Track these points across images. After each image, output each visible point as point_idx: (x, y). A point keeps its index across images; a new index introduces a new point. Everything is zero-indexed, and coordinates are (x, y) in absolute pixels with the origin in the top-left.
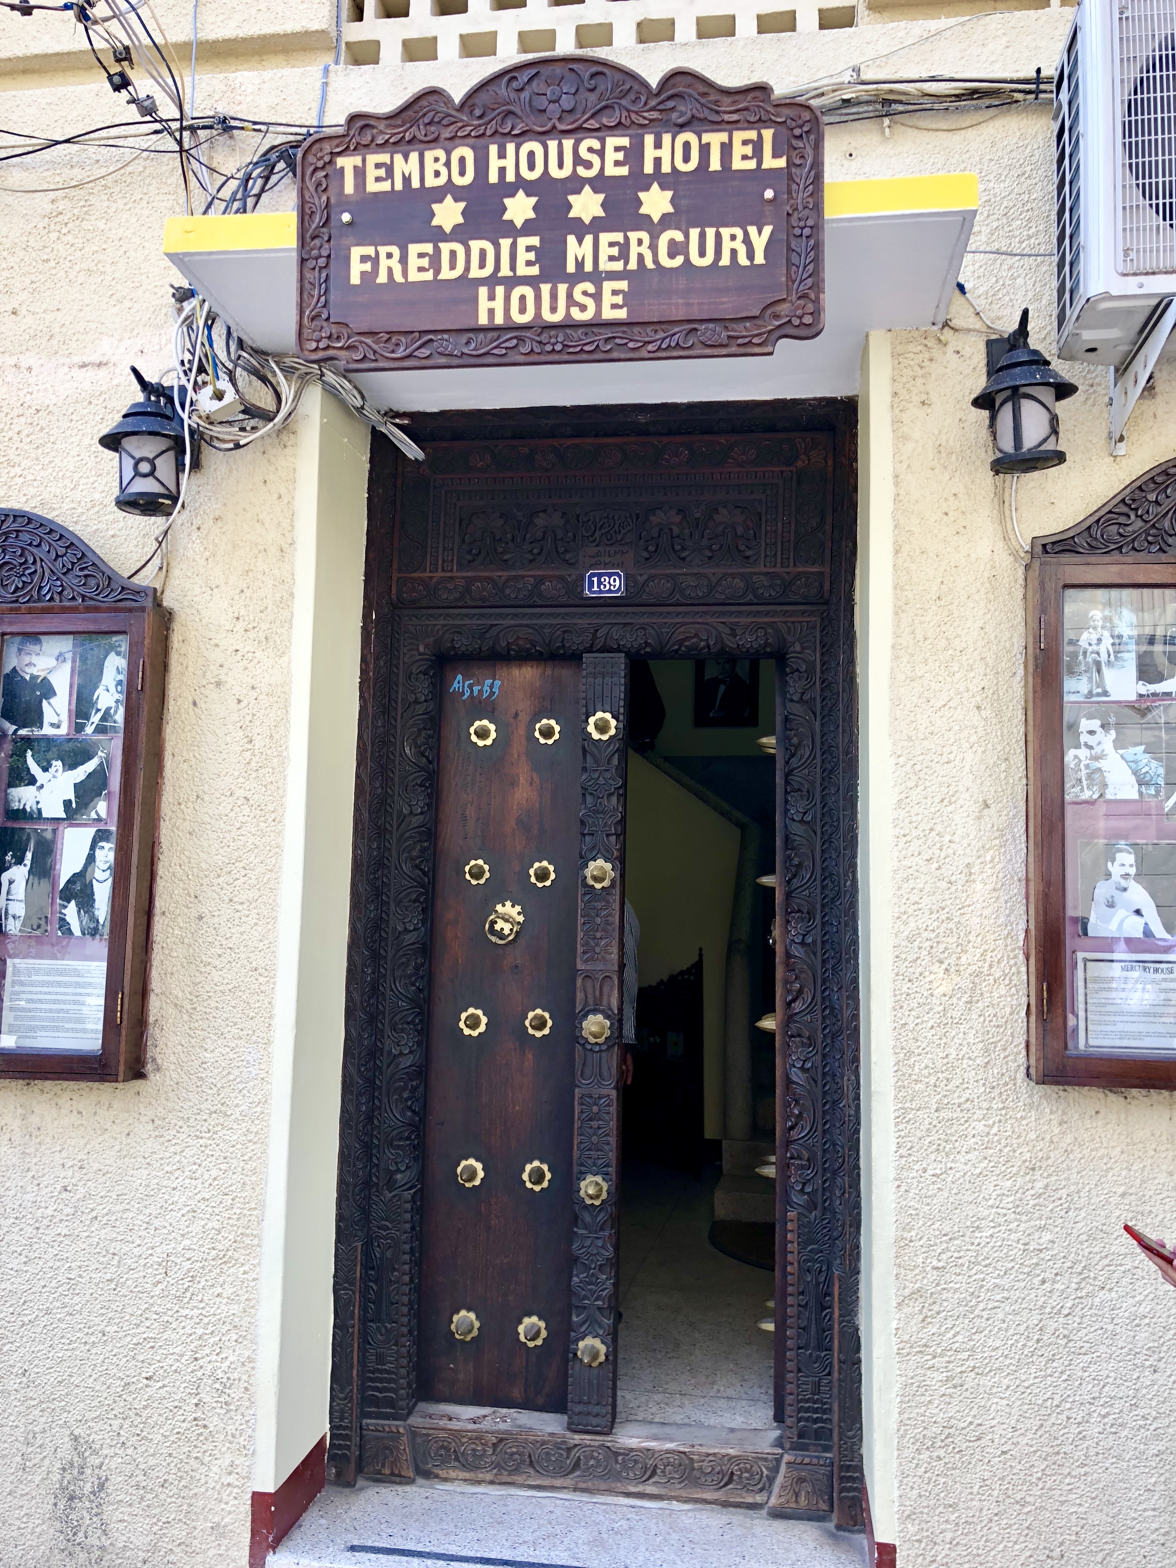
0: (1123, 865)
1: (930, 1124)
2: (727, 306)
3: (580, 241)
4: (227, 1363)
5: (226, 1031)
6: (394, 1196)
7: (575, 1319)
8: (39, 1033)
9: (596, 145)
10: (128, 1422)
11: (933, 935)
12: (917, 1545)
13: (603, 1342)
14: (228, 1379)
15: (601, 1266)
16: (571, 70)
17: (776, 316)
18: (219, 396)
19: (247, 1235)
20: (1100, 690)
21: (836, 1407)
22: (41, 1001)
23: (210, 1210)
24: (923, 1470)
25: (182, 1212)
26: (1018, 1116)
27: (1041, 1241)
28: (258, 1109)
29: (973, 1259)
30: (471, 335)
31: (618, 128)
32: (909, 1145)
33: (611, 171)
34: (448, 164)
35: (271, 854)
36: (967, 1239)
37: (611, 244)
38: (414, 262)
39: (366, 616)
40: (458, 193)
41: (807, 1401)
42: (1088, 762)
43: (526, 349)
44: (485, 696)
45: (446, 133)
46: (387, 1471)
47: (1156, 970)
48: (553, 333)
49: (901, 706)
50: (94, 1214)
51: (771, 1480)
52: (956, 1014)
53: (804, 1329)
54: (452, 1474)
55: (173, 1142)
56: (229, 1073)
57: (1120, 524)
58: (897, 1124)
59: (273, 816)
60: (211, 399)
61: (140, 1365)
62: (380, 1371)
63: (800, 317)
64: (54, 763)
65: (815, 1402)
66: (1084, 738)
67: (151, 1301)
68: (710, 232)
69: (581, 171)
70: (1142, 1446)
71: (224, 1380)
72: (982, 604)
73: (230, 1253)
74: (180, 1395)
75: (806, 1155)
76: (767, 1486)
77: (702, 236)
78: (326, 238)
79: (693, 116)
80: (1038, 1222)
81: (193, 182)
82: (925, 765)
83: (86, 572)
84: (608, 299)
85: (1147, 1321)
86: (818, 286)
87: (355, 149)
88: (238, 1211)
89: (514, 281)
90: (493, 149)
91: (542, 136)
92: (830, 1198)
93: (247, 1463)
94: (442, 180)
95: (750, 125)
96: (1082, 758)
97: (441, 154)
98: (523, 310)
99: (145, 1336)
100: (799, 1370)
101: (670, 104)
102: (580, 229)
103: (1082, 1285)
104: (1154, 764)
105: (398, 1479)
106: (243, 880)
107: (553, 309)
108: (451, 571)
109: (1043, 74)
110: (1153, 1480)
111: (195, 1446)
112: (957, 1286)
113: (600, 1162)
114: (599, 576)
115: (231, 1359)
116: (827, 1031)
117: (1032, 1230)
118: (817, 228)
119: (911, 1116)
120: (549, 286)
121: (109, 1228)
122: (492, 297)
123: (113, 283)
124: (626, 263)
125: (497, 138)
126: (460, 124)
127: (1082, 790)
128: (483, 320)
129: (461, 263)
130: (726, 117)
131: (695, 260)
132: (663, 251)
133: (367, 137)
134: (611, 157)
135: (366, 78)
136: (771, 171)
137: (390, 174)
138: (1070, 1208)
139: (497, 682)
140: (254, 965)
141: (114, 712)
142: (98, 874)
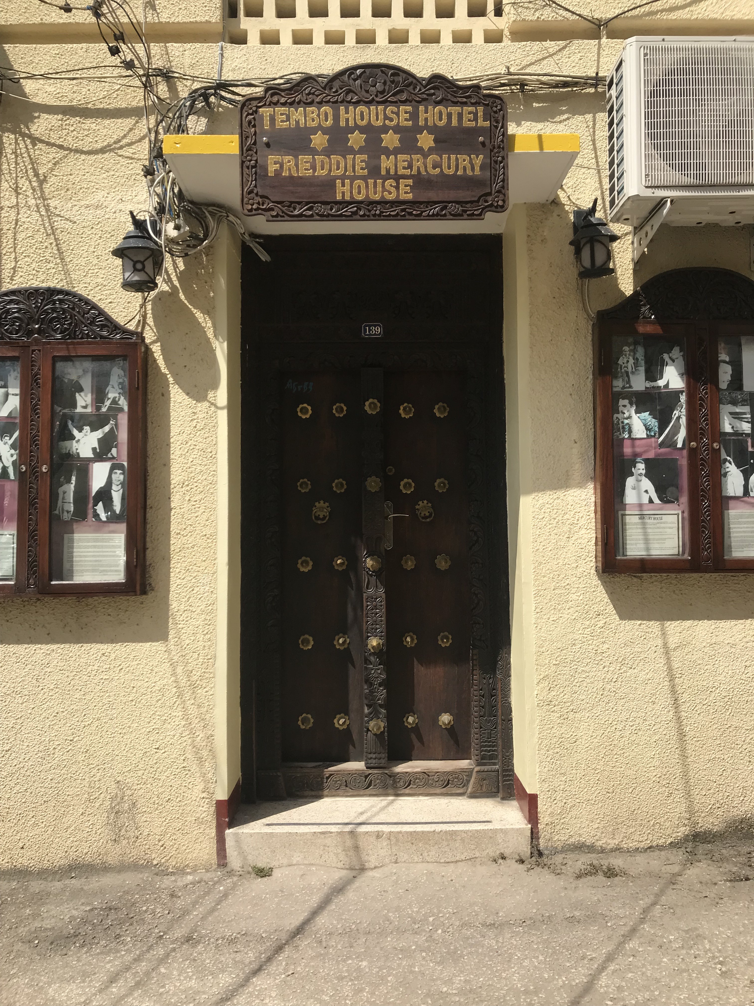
0: (640, 469)
2: (461, 195)
5: (190, 568)
7: (367, 711)
8: (85, 573)
9: (395, 109)
10: (147, 771)
11: (550, 506)
12: (547, 793)
13: (382, 721)
14: (200, 745)
15: (380, 683)
16: (382, 70)
17: (485, 201)
18: (177, 227)
19: (207, 673)
20: (628, 386)
21: (500, 742)
22: (85, 556)
23: (186, 661)
24: (550, 758)
26: (592, 590)
27: (603, 649)
28: (210, 607)
29: (572, 659)
30: (333, 205)
31: (406, 102)
32: (541, 607)
33: (403, 123)
34: (319, 115)
35: (210, 475)
36: (569, 650)
37: (404, 161)
38: (302, 165)
39: (243, 348)
40: (325, 131)
41: (485, 743)
42: (623, 420)
43: (361, 213)
44: (304, 391)
45: (318, 99)
46: (272, 795)
47: (655, 519)
48: (375, 205)
51: (468, 781)
52: (562, 544)
53: (483, 707)
58: (535, 597)
59: (211, 454)
60: (174, 229)
61: (151, 742)
63: (498, 202)
64: (85, 428)
65: (489, 742)
66: (621, 408)
67: (156, 710)
68: (453, 157)
69: (387, 122)
72: (572, 343)
73: (198, 682)
74: (174, 756)
76: (466, 784)
77: (449, 158)
78: (255, 151)
79: (443, 98)
80: (601, 640)
83: (102, 323)
84: (402, 189)
86: (505, 187)
87: (269, 105)
88: (202, 660)
89: (354, 178)
91: (367, 103)
93: (213, 787)
94: (316, 123)
95: (472, 104)
96: (620, 418)
97: (315, 109)
98: (359, 193)
99: (153, 727)
100: (481, 728)
101: (432, 91)
102: (387, 152)
103: (622, 668)
104: (654, 420)
105: (278, 798)
106: (195, 488)
107: (375, 193)
108: (288, 323)
109: (600, 77)
111: (185, 780)
112: (565, 672)
113: (378, 631)
114: (369, 326)
115: (201, 736)
116: (491, 559)
117: (599, 644)
118: (504, 157)
119: (541, 593)
120: (372, 181)
121: (130, 674)
122: (343, 185)
124: (411, 171)
125: (345, 103)
126: (325, 95)
127: (620, 434)
128: (339, 197)
129: (327, 167)
130: (460, 99)
131: (446, 171)
132: (429, 166)
133: (275, 99)
134: (403, 116)
135: (244, 52)
136: (482, 127)
137: (288, 119)
138: (616, 633)
139: (311, 384)
140: (204, 533)
141: (119, 400)
142: (114, 487)
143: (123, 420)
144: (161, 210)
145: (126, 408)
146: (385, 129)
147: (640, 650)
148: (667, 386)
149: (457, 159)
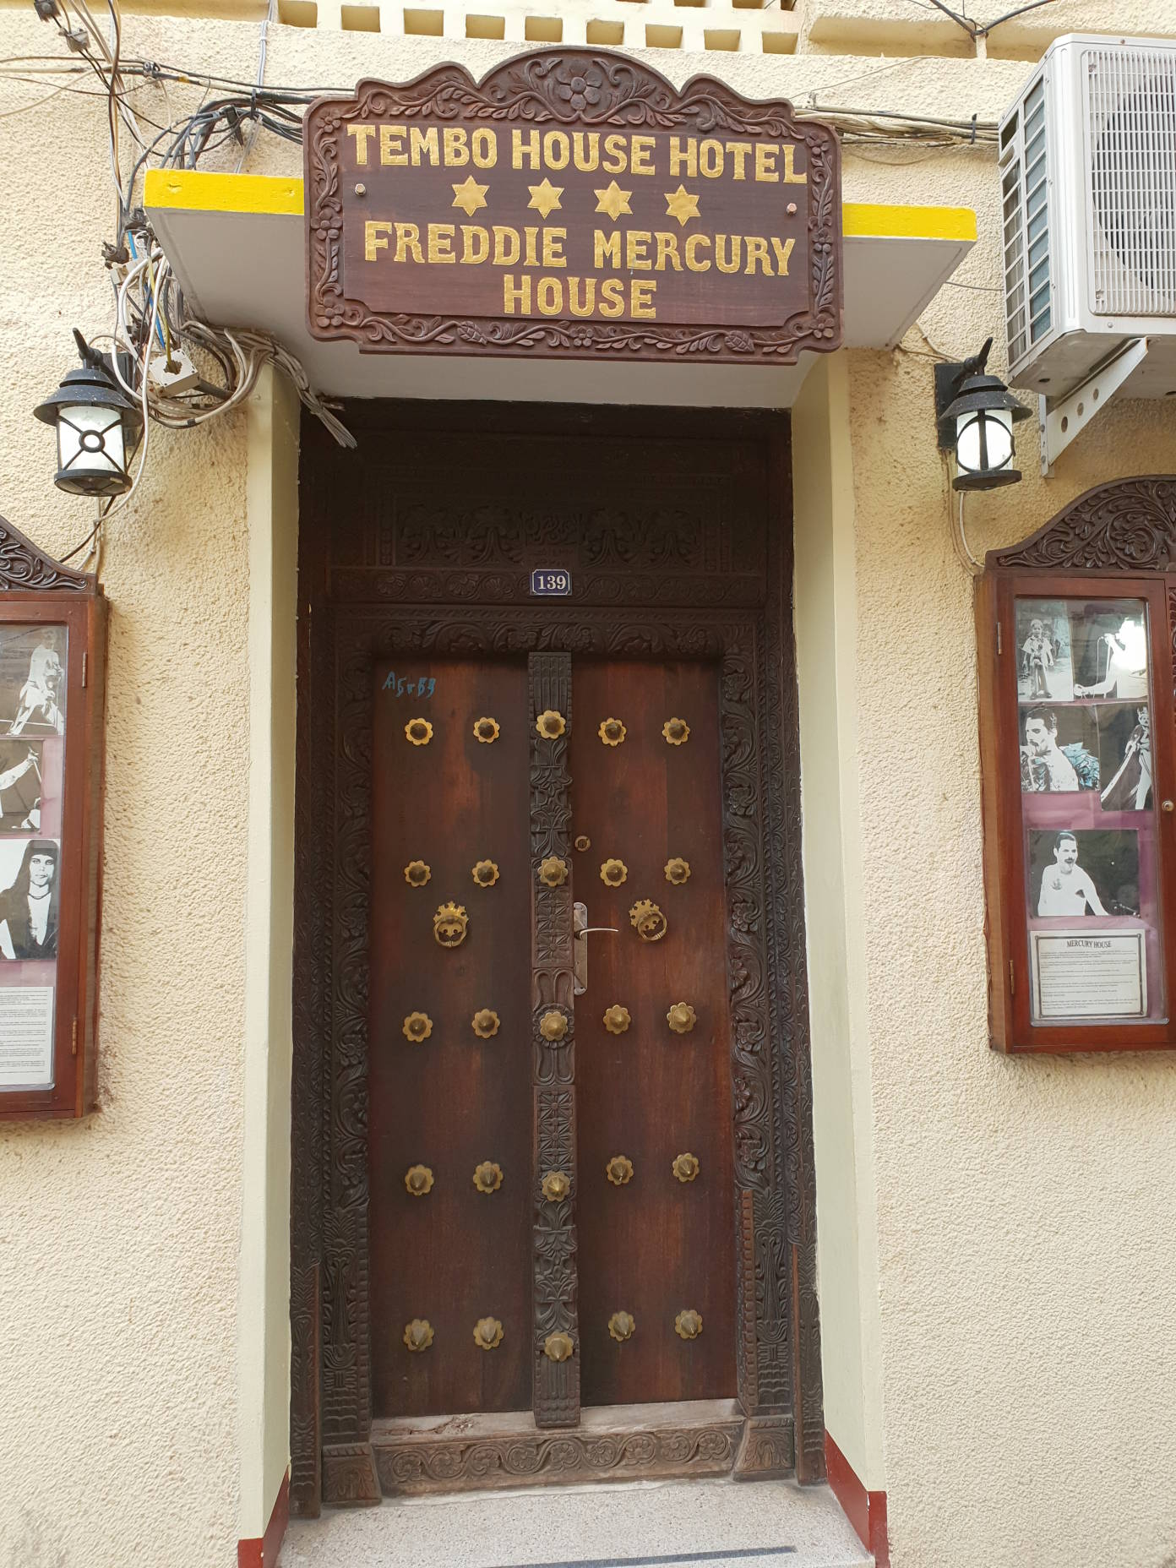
0: (1067, 851)
1: (906, 1097)
2: (752, 314)
3: (608, 237)
4: (205, 1408)
5: (190, 1053)
6: (348, 1212)
7: (540, 1316)
9: (623, 141)
10: (91, 1487)
11: (902, 921)
12: (905, 1488)
13: (569, 1336)
14: (207, 1425)
15: (565, 1261)
16: (595, 63)
17: (799, 328)
18: (173, 367)
19: (223, 1270)
20: (1042, 692)
21: (796, 1368)
23: (180, 1247)
24: (907, 1418)
25: (147, 1252)
26: (983, 1084)
27: (1004, 1196)
28: (230, 1135)
29: (947, 1220)
30: (497, 323)
31: (645, 126)
32: (887, 1119)
33: (638, 169)
34: (469, 144)
35: (234, 863)
36: (941, 1201)
37: (639, 243)
38: (434, 243)
39: (301, 610)
40: (482, 176)
41: (767, 1368)
42: (1034, 757)
43: (554, 342)
44: (419, 694)
45: (468, 112)
46: (352, 1495)
47: (1097, 945)
48: (582, 327)
49: (867, 706)
50: (40, 1265)
51: (735, 1447)
52: (925, 993)
53: (761, 1300)
54: (420, 1488)
55: (134, 1177)
56: (195, 1098)
57: (1061, 541)
58: (875, 1100)
59: (235, 822)
60: (166, 371)
61: (102, 1423)
62: (338, 1394)
63: (822, 331)
65: (775, 1367)
66: (1030, 736)
67: (113, 1353)
68: (736, 240)
69: (607, 166)
70: (1094, 1372)
71: (203, 1427)
72: (936, 611)
73: (204, 1291)
74: (151, 1449)
75: (758, 1134)
76: (731, 1453)
77: (728, 242)
78: (337, 209)
79: (717, 124)
80: (1002, 1180)
81: (122, 130)
82: (890, 760)
83: (12, 555)
84: (636, 297)
85: (1094, 1258)
86: (837, 301)
87: (366, 118)
88: (213, 1245)
89: (539, 272)
90: (517, 134)
91: (567, 126)
92: (783, 1172)
93: (232, 1511)
94: (463, 160)
95: (771, 139)
96: (1029, 754)
97: (461, 132)
98: (550, 302)
99: (106, 1391)
100: (758, 1340)
101: (695, 109)
102: (607, 224)
103: (1040, 1232)
104: (1092, 758)
105: (364, 1502)
106: (203, 891)
107: (582, 304)
108: (390, 564)
109: (979, 120)
110: (1105, 1400)
111: (171, 1503)
112: (934, 1245)
113: (562, 1158)
114: (546, 575)
115: (209, 1403)
116: (775, 1013)
117: (997, 1187)
118: (837, 244)
119: (888, 1091)
120: (577, 279)
121: (59, 1279)
122: (518, 286)
123: (21, 233)
124: (654, 263)
125: (519, 123)
126: (481, 104)
127: (1030, 784)
128: (509, 309)
129: (484, 248)
130: (749, 128)
131: (722, 266)
132: (690, 254)
133: (380, 106)
134: (637, 155)
135: (310, 41)
136: (793, 186)
137: (406, 147)
138: (1028, 1165)
139: (433, 681)
140: (219, 982)
141: (47, 711)
142: (33, 890)
143: (55, 753)
144: (140, 333)
145: (61, 729)
146: (601, 179)
147: (1073, 1197)
148: (1112, 695)
149: (744, 245)
